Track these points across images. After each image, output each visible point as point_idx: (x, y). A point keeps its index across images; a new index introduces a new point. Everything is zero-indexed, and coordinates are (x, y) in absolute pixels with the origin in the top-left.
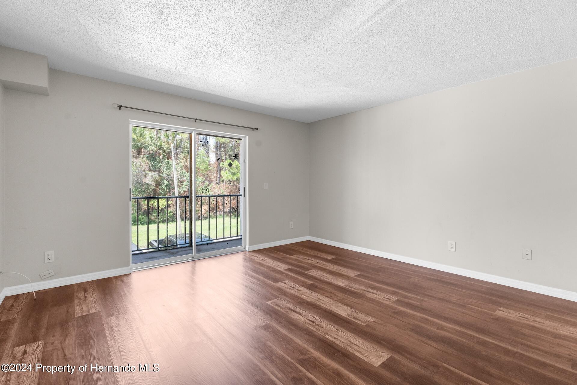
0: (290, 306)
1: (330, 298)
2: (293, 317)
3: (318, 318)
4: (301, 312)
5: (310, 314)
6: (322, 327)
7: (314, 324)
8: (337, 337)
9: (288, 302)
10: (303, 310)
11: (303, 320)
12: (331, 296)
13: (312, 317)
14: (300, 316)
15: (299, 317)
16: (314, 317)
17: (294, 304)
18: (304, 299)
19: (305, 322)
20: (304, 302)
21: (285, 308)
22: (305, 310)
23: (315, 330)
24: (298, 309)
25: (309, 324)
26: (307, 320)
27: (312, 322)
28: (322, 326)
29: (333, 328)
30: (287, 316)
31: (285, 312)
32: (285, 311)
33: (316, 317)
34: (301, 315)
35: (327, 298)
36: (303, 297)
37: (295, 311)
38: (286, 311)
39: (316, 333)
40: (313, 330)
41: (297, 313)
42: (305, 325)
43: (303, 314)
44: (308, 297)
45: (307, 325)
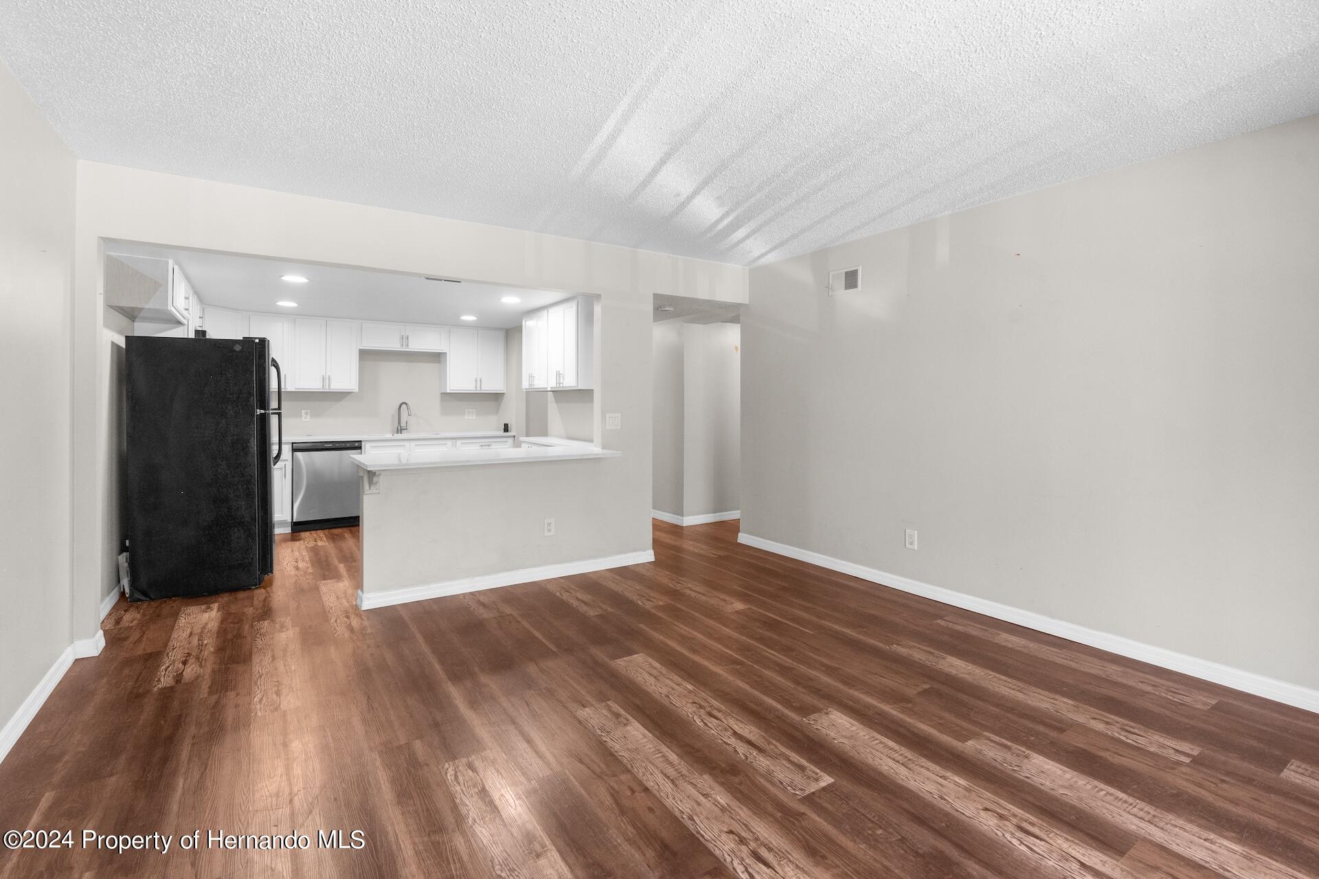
0: (762, 762)
1: (641, 784)
2: (753, 728)
3: (698, 721)
4: (733, 741)
5: (713, 732)
6: (695, 703)
7: (708, 709)
8: (675, 686)
9: (768, 776)
10: (729, 744)
11: (730, 721)
12: (633, 791)
13: (709, 724)
14: (736, 728)
15: (740, 728)
16: (705, 723)
17: (750, 765)
18: (722, 784)
19: (726, 715)
20: (723, 771)
21: (775, 757)
22: (725, 745)
23: (709, 698)
24: (742, 749)
25: (720, 711)
26: (723, 720)
27: (711, 715)
28: (694, 705)
29: (677, 702)
30: (766, 731)
31: (774, 742)
32: (774, 745)
33: (701, 724)
34: (735, 733)
35: (650, 784)
36: (723, 798)
37: (749, 743)
38: (772, 747)
39: (709, 694)
40: (714, 699)
41: (745, 738)
42: (727, 710)
43: (729, 733)
44: (706, 796)
45: (724, 708)
